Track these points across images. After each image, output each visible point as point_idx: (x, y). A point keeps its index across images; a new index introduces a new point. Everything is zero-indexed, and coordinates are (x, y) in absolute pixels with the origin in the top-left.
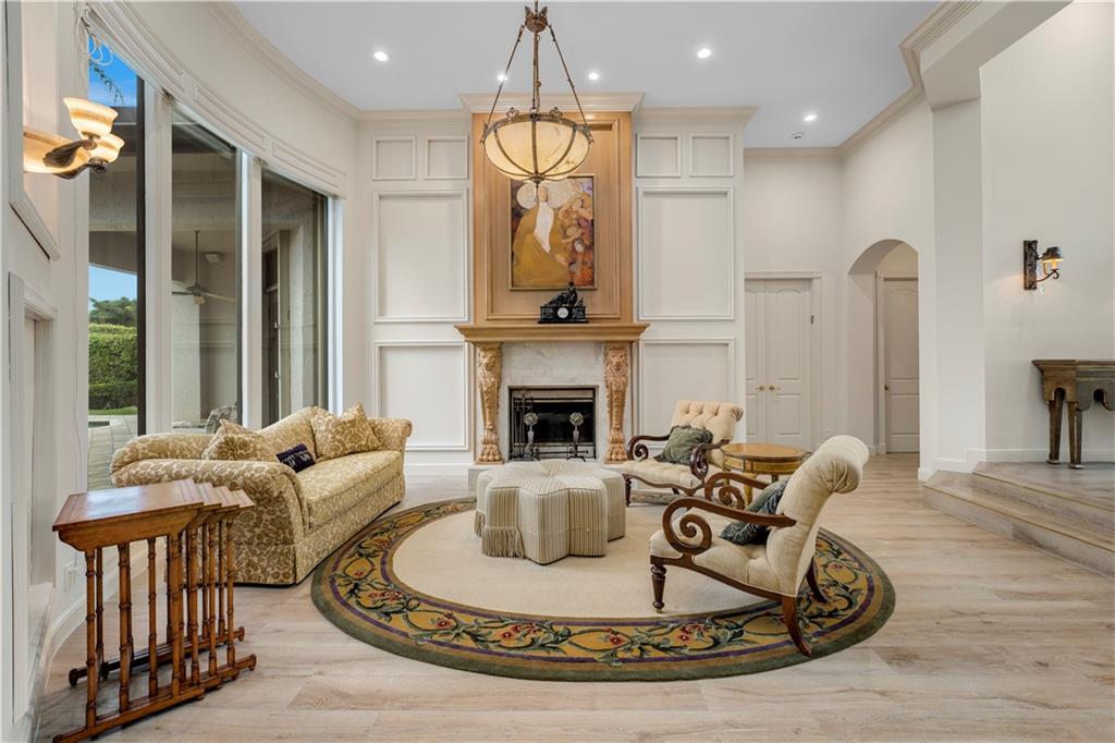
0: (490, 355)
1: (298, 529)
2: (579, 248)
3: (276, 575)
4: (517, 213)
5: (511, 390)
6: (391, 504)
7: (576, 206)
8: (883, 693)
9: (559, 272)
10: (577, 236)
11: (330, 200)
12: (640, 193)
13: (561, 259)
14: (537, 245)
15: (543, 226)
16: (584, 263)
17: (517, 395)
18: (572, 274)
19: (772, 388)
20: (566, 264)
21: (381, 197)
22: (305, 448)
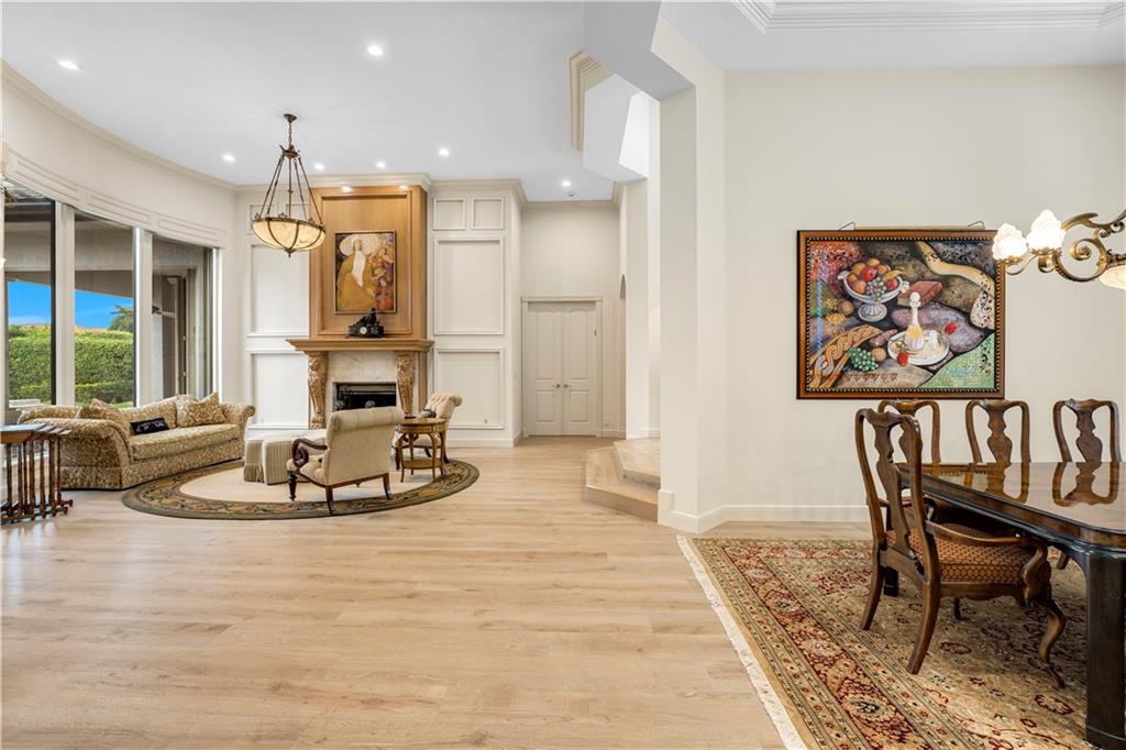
0: (314, 360)
1: (124, 459)
2: (383, 283)
3: (110, 484)
4: (340, 258)
5: (338, 385)
6: (227, 459)
7: (381, 253)
9: (368, 300)
10: (382, 274)
11: (214, 250)
12: (436, 243)
13: (371, 291)
14: (354, 282)
15: (358, 267)
16: (387, 294)
17: (342, 389)
18: (378, 302)
19: (566, 386)
20: (374, 295)
21: (253, 246)
22: (163, 420)
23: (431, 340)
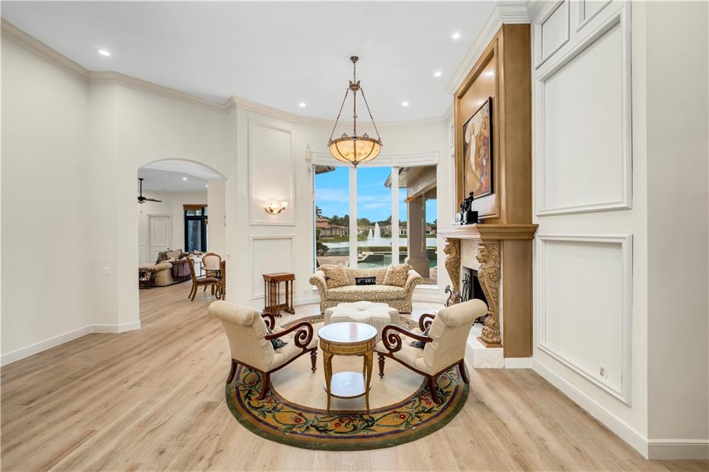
7: (483, 129)
8: (198, 393)
9: (477, 184)
10: (483, 152)
13: (478, 174)
14: (471, 167)
15: (473, 152)
16: (486, 174)
18: (482, 183)
20: (480, 177)
22: (375, 278)
23: (535, 221)
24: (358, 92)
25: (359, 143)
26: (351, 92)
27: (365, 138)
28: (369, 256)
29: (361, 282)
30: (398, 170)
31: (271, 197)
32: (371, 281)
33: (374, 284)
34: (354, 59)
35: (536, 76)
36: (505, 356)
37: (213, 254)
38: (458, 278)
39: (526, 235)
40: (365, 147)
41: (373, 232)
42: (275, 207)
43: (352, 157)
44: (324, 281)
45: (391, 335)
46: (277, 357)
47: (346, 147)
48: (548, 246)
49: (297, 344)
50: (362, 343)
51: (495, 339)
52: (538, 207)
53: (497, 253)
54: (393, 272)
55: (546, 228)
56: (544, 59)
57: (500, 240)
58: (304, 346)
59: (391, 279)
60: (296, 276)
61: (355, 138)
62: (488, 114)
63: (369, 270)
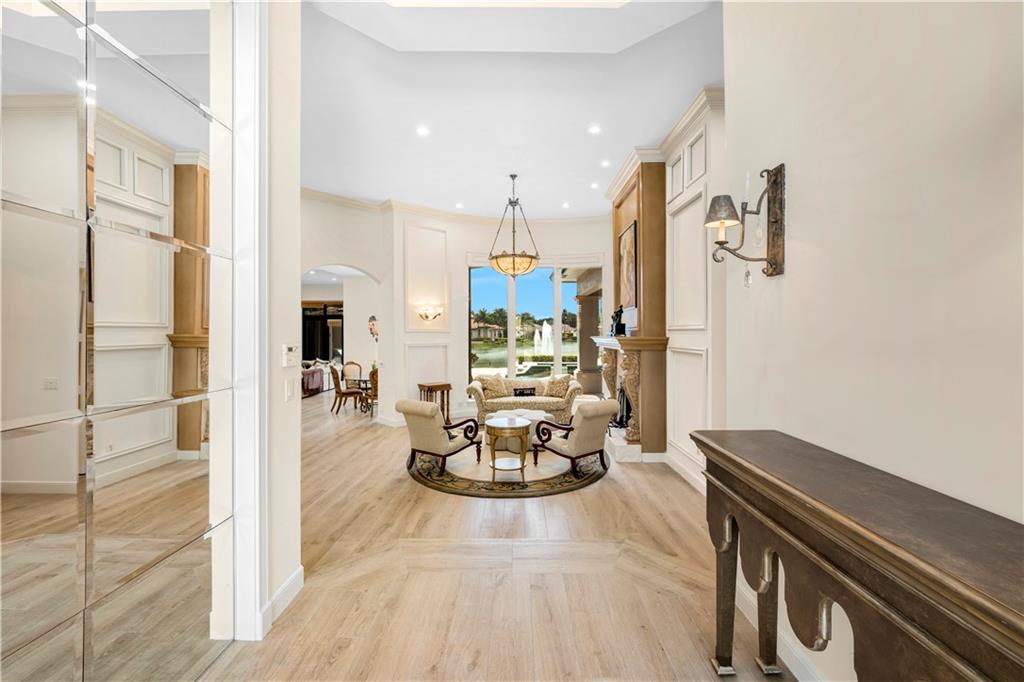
2: (632, 279)
9: (628, 297)
10: (631, 269)
14: (624, 280)
15: (625, 265)
20: (629, 291)
22: (534, 389)
23: (667, 336)
24: (518, 208)
25: (517, 259)
26: (510, 208)
27: (524, 255)
28: (532, 367)
29: (520, 393)
30: (560, 271)
31: (426, 303)
32: (531, 392)
33: (534, 395)
34: (513, 177)
35: (670, 209)
36: (643, 451)
37: (353, 363)
38: (615, 387)
39: (660, 345)
40: (522, 263)
41: (541, 333)
42: (431, 312)
43: (511, 272)
44: (481, 391)
45: (544, 429)
46: (452, 445)
47: (506, 263)
48: (676, 356)
49: (466, 436)
50: (520, 428)
51: (635, 438)
52: (670, 321)
53: (636, 362)
54: (553, 383)
55: (675, 340)
56: (675, 195)
57: (640, 351)
58: (471, 439)
59: (551, 389)
60: (452, 386)
61: (514, 255)
62: (633, 235)
63: (527, 382)
